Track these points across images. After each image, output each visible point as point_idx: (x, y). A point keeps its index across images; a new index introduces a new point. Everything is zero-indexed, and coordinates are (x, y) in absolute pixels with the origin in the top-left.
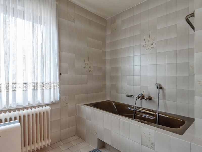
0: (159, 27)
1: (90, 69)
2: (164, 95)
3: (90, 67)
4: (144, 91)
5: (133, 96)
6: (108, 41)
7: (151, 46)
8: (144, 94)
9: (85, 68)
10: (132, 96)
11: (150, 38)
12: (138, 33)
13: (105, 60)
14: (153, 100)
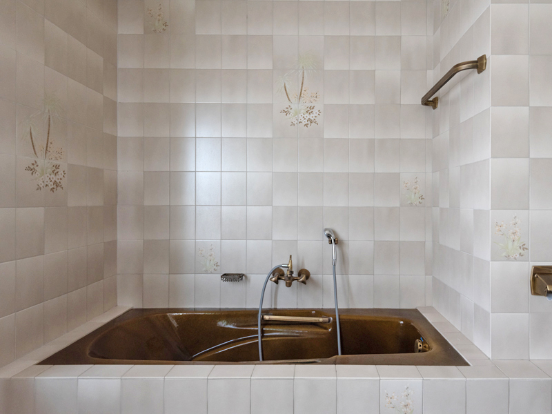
0: (330, 66)
1: (54, 178)
2: (344, 259)
3: (57, 167)
4: (291, 256)
5: (246, 277)
6: (127, 62)
7: (307, 115)
8: (291, 265)
9: (32, 170)
10: (243, 275)
11: (303, 89)
12: (264, 64)
13: (113, 140)
14: (312, 280)
